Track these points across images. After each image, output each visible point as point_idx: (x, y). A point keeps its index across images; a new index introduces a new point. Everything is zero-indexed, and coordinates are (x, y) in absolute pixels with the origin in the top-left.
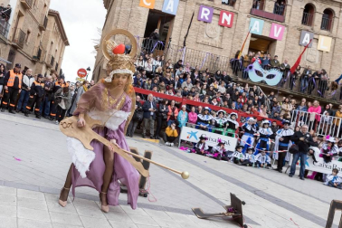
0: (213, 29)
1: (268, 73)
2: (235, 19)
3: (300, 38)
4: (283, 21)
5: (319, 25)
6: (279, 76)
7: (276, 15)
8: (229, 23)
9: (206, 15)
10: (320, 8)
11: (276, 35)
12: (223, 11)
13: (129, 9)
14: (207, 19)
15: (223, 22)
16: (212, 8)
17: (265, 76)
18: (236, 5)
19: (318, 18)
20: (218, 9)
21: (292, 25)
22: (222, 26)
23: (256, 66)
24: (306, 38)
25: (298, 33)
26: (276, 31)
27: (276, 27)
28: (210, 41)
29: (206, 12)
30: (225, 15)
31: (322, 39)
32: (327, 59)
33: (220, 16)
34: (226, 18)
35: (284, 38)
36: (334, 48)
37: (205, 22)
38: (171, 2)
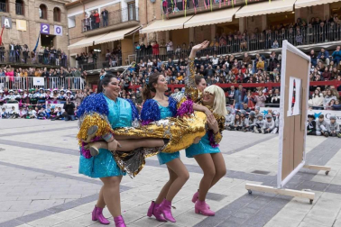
3: (2, 22)
5: (14, 12)
19: (12, 7)
24: (7, 23)
32: (26, 36)
36: (28, 28)
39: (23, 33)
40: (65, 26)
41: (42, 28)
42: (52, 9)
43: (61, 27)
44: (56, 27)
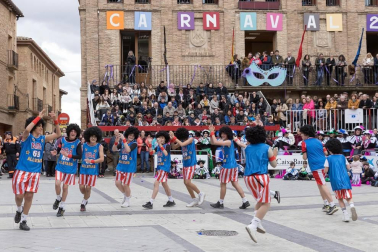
0: (198, 36)
1: (269, 73)
2: (221, 18)
3: (304, 22)
4: (279, 8)
5: (324, 2)
7: (269, 3)
8: (215, 26)
9: (187, 22)
11: (274, 26)
12: (205, 13)
13: (96, 36)
14: (189, 26)
15: (208, 26)
16: (191, 12)
18: (220, 2)
20: (199, 12)
21: (290, 9)
22: (208, 30)
24: (312, 22)
25: (300, 17)
26: (274, 22)
27: (272, 17)
28: (197, 51)
29: (186, 19)
30: (208, 17)
31: (330, 18)
32: (341, 39)
33: (203, 19)
34: (211, 19)
35: (285, 27)
36: (346, 25)
37: (188, 30)
38: (143, 16)
39: (337, 35)
41: (369, 23)
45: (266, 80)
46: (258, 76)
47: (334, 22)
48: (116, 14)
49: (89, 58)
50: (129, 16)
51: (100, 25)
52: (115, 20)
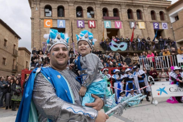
1: (120, 45)
2: (96, 23)
3: (130, 25)
4: (119, 19)
5: (136, 18)
6: (125, 45)
7: (115, 17)
8: (94, 26)
10: (134, 10)
11: (118, 26)
12: (89, 21)
13: (39, 30)
14: (82, 26)
15: (91, 26)
16: (83, 21)
17: (119, 46)
18: (95, 17)
19: (135, 15)
20: (87, 20)
21: (124, 20)
22: (91, 28)
23: (113, 43)
24: (133, 25)
25: (128, 23)
27: (117, 23)
29: (81, 23)
31: (140, 23)
32: (145, 32)
33: (88, 24)
34: (92, 24)
35: (123, 27)
36: (146, 26)
37: (82, 28)
38: (61, 22)
39: (143, 30)
40: (169, 23)
41: (154, 26)
42: (159, 13)
43: (166, 24)
44: (163, 23)
45: (119, 48)
46: (115, 46)
47: (142, 25)
48: (49, 21)
49: (35, 40)
50: (55, 22)
51: (41, 26)
52: (48, 23)
